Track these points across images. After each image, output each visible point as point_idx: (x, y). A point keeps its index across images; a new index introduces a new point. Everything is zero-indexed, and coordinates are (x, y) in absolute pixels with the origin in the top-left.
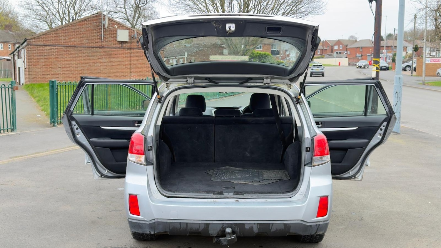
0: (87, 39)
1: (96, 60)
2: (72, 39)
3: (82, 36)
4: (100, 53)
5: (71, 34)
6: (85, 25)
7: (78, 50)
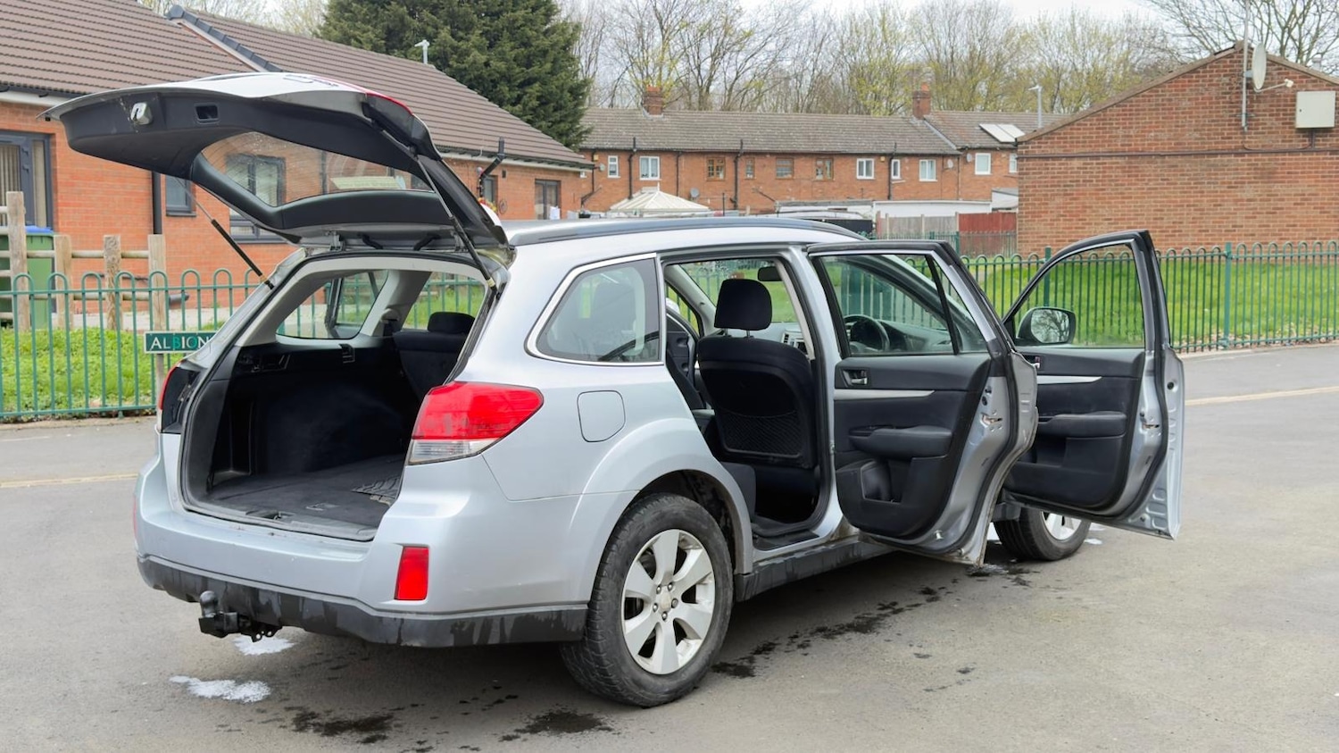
0: (1195, 130)
1: (1221, 192)
2: (1151, 132)
3: (1180, 120)
4: (1237, 169)
5: (1147, 117)
6: (1193, 88)
7: (1165, 164)
